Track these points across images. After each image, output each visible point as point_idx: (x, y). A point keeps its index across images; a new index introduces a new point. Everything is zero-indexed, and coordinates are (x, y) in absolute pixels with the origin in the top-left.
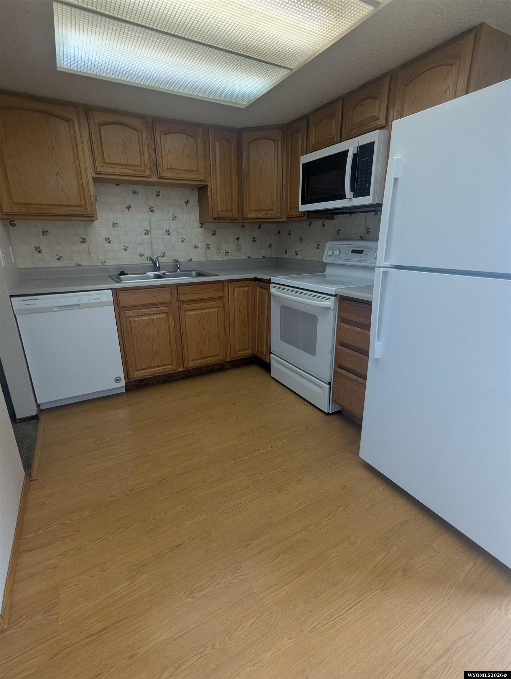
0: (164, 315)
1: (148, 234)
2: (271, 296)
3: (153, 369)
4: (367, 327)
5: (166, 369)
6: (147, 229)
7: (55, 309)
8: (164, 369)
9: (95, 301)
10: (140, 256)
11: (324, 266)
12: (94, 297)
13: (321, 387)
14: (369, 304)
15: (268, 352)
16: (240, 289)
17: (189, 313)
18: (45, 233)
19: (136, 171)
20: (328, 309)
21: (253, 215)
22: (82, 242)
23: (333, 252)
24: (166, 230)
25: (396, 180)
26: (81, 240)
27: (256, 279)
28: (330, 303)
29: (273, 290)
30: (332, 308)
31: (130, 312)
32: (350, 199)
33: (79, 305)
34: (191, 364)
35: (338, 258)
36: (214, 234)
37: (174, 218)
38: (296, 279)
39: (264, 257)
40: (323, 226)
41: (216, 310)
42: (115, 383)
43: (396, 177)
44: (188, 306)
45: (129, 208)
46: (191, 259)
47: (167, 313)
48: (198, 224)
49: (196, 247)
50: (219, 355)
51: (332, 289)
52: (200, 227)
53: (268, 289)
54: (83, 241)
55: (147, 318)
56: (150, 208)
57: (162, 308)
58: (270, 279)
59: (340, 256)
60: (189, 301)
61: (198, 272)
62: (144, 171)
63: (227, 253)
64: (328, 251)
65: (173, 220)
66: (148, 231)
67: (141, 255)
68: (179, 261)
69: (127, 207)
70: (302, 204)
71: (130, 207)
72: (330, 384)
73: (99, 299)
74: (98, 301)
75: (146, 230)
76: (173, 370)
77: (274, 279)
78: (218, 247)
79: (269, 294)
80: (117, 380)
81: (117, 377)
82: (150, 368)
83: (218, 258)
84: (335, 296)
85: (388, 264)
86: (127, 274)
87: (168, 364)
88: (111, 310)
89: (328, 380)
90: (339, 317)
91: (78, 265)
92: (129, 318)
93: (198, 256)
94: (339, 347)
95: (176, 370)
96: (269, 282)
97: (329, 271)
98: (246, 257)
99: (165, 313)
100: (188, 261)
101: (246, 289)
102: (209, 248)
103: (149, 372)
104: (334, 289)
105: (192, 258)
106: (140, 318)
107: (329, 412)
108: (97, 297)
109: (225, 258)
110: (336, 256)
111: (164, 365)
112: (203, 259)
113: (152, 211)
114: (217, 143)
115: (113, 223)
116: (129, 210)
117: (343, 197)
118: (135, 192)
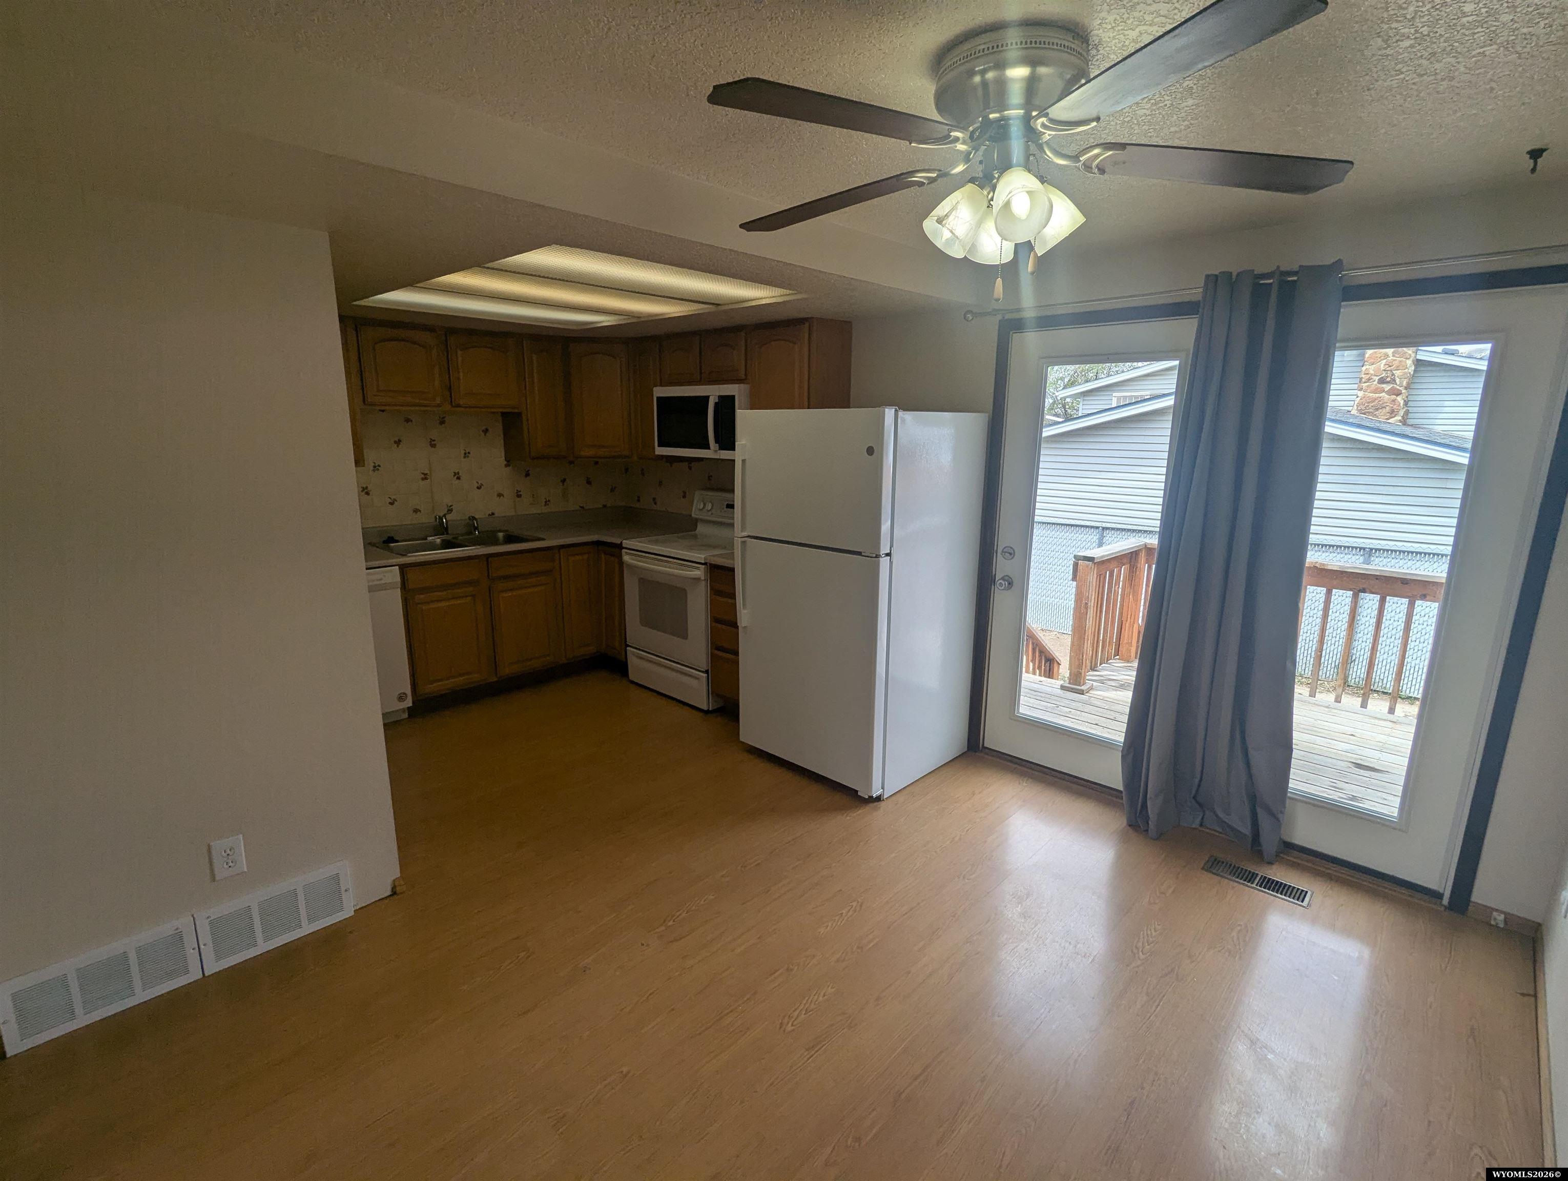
1: (426, 479)
2: (625, 566)
3: (454, 680)
4: (733, 596)
5: (471, 678)
6: (425, 472)
8: (467, 679)
9: (378, 583)
10: (414, 511)
11: (694, 523)
12: (376, 577)
13: (697, 678)
14: (732, 570)
15: (624, 646)
16: (577, 558)
17: (504, 595)
19: (422, 399)
20: (697, 579)
21: (591, 452)
23: (705, 505)
24: (455, 473)
25: (744, 461)
27: (598, 543)
28: (699, 573)
29: (626, 558)
30: (703, 578)
31: (422, 596)
32: (716, 451)
34: (507, 670)
35: (710, 513)
36: (527, 475)
37: (466, 455)
38: (656, 542)
39: (605, 506)
40: (690, 468)
41: (543, 588)
42: (398, 702)
43: (743, 458)
44: (503, 585)
45: (398, 442)
46: (493, 514)
48: (502, 461)
49: (500, 495)
50: (548, 655)
51: (700, 556)
52: (506, 466)
53: (621, 556)
56: (431, 442)
57: (465, 590)
58: (621, 542)
59: (713, 511)
60: (506, 578)
61: (507, 533)
62: (433, 399)
63: (547, 503)
64: (697, 505)
65: (465, 457)
66: (426, 474)
67: (416, 511)
68: (477, 517)
69: (395, 442)
70: (659, 446)
71: (400, 441)
72: (707, 672)
73: (381, 579)
74: (383, 582)
75: (422, 473)
76: (482, 680)
77: (626, 543)
78: (533, 495)
79: (621, 563)
81: (401, 694)
82: (448, 678)
83: (534, 510)
84: (705, 564)
85: (745, 534)
86: (397, 541)
87: (475, 671)
89: (704, 668)
90: (712, 589)
92: (421, 606)
93: (504, 508)
94: (714, 624)
95: (485, 679)
96: (620, 547)
97: (701, 529)
98: (578, 508)
99: (471, 596)
100: (489, 516)
101: (586, 557)
102: (519, 496)
103: (447, 684)
104: (703, 556)
105: (493, 511)
106: (435, 606)
107: (708, 710)
108: (381, 576)
109: (545, 510)
110: (709, 511)
111: (469, 673)
112: (511, 513)
113: (433, 446)
114: (535, 357)
115: (373, 464)
116: (398, 446)
117: (707, 447)
118: (408, 420)
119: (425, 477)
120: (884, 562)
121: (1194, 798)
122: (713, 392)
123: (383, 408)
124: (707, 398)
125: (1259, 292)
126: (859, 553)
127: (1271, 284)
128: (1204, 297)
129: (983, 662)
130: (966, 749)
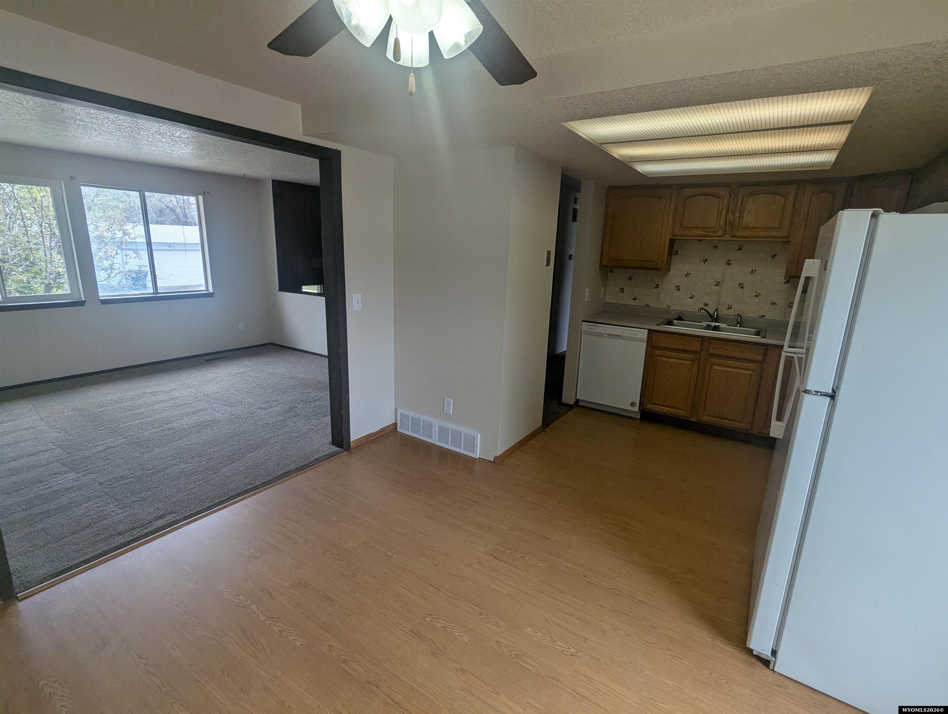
0: (689, 363)
1: (718, 285)
3: (666, 408)
5: (677, 412)
7: (605, 336)
8: (675, 411)
9: (633, 336)
10: (704, 305)
12: (633, 333)
17: (716, 367)
18: (630, 278)
19: (708, 232)
22: (655, 288)
24: (740, 283)
26: (655, 286)
31: (659, 352)
33: (621, 336)
37: (753, 272)
41: (749, 372)
42: (630, 406)
44: (718, 360)
46: (763, 316)
47: (693, 361)
48: (783, 280)
49: (773, 304)
54: (657, 287)
55: (673, 360)
56: (727, 262)
57: (690, 356)
60: (717, 356)
61: (759, 330)
62: (717, 232)
65: (751, 273)
66: (719, 282)
67: (706, 305)
68: (744, 315)
69: (703, 260)
71: (706, 260)
73: (637, 335)
74: (635, 336)
76: (685, 417)
80: (633, 404)
81: (633, 401)
82: (663, 406)
86: (683, 320)
87: (682, 410)
88: (643, 346)
91: (647, 306)
92: (657, 357)
95: (688, 417)
99: (691, 360)
100: (758, 317)
103: (662, 409)
106: (666, 359)
108: (635, 333)
111: (677, 409)
113: (729, 264)
115: (686, 273)
116: (704, 263)
118: (715, 247)
119: (718, 284)
123: (700, 238)
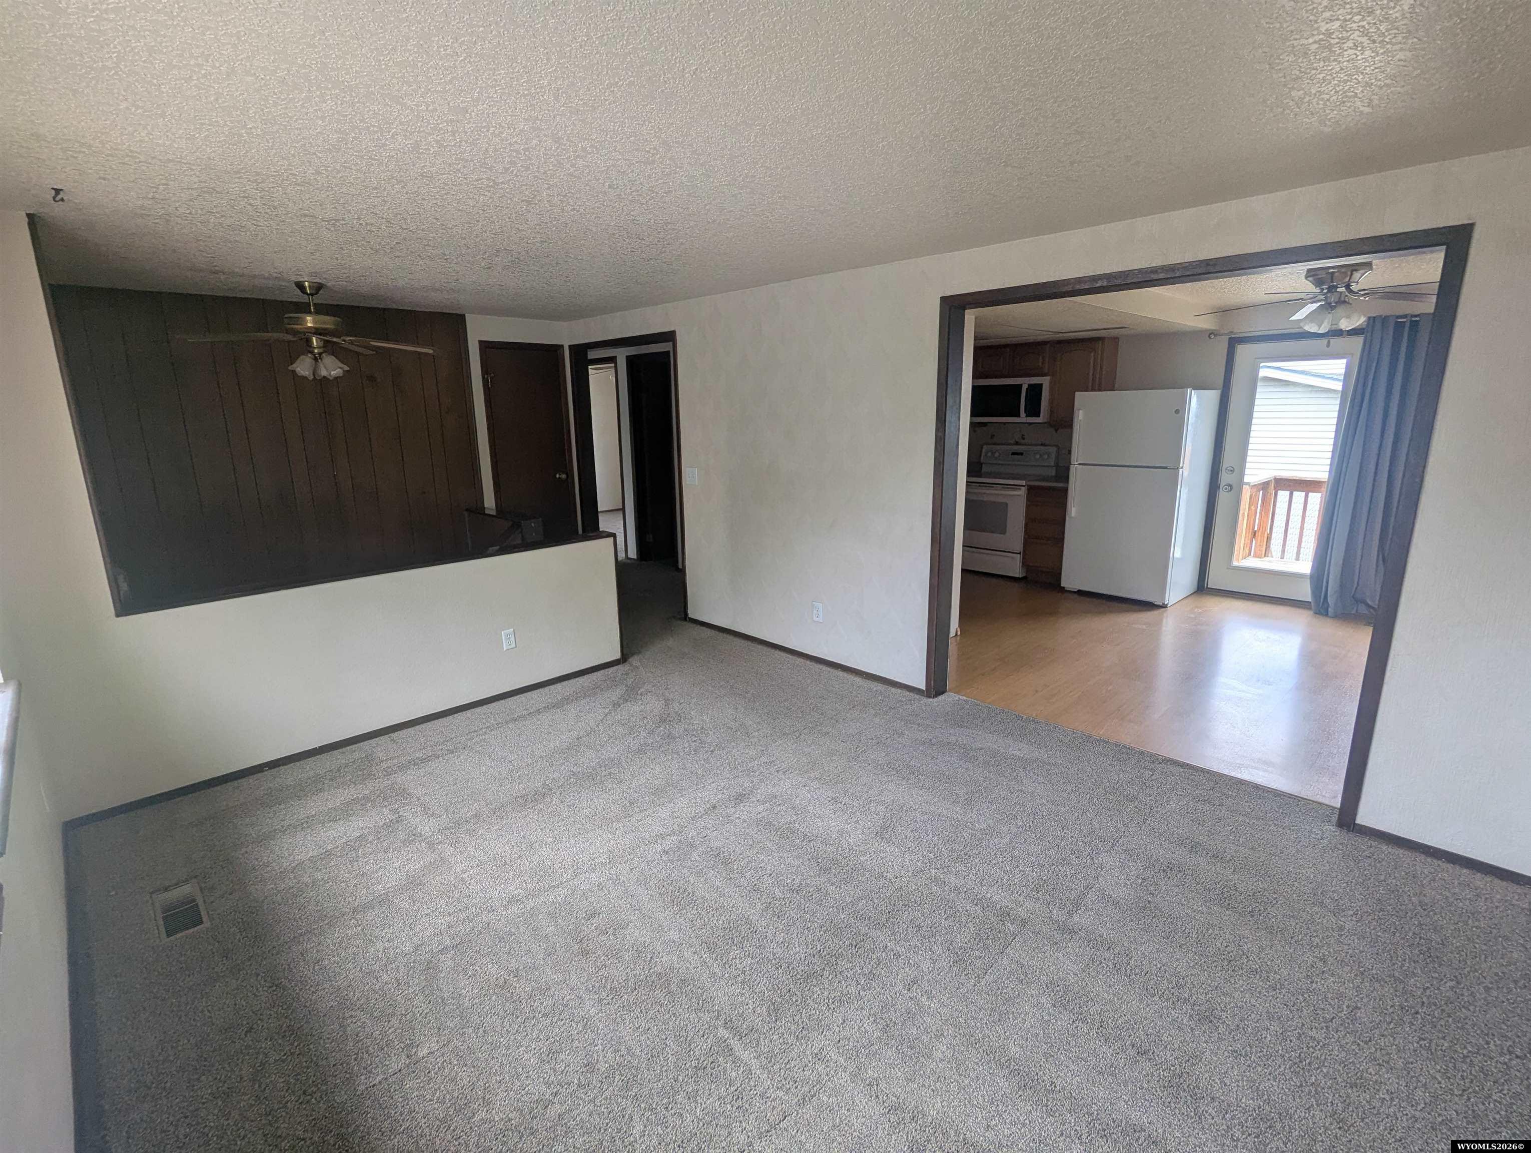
13: (1012, 558)
20: (1019, 497)
28: (1021, 492)
30: (1023, 495)
32: (1024, 418)
72: (1020, 553)
84: (1026, 487)
85: (1081, 463)
89: (1018, 551)
90: (1028, 501)
94: (1028, 523)
104: (1024, 481)
107: (1021, 577)
117: (1018, 415)
120: (1181, 470)
121: (1353, 597)
122: (1025, 382)
124: (1021, 385)
125: (1399, 326)
126: (1166, 468)
127: (1404, 322)
128: (1368, 325)
129: (1210, 534)
130: (1196, 590)
